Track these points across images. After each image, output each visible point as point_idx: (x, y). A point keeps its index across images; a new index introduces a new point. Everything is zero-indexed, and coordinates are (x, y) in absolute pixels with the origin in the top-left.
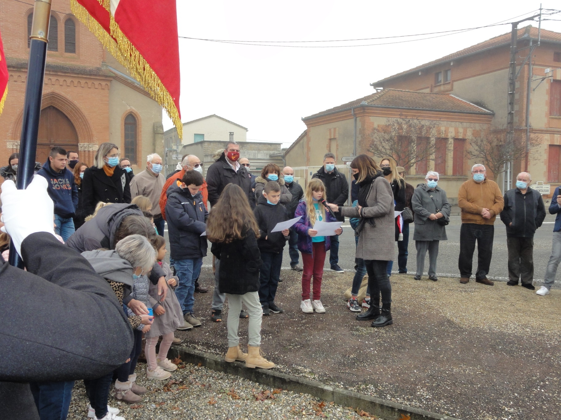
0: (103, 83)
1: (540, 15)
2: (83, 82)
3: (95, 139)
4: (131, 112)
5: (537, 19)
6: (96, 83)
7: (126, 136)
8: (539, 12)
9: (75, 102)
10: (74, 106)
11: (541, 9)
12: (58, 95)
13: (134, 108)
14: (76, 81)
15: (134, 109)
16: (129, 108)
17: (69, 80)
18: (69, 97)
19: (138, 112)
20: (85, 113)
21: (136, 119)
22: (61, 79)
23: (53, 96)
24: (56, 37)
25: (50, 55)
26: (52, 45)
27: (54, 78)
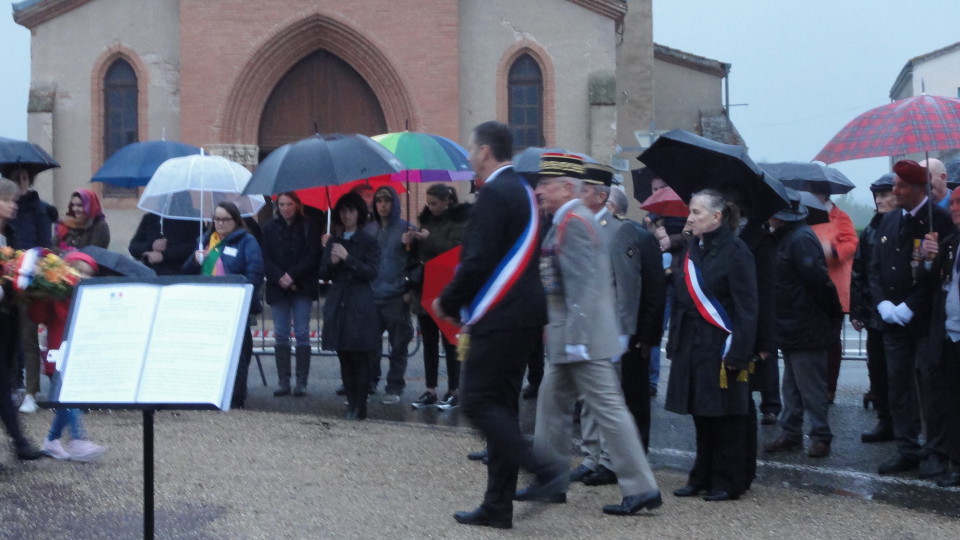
4: (526, 48)
7: (516, 117)
9: (372, 35)
10: (370, 45)
12: (329, 21)
13: (532, 38)
16: (518, 38)
19: (545, 48)
20: (396, 60)
21: (541, 66)
23: (318, 25)
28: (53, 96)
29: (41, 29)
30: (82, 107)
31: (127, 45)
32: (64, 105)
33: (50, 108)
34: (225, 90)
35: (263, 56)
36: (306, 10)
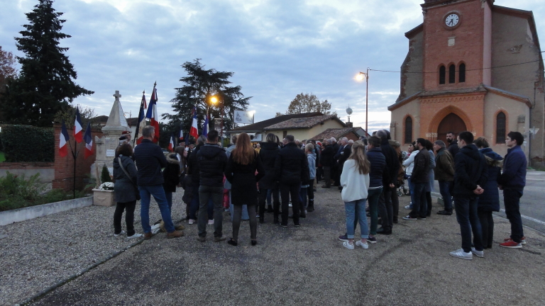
0: (480, 96)
2: (467, 97)
3: (474, 129)
4: (502, 111)
6: (475, 97)
7: (498, 126)
9: (463, 110)
12: (453, 107)
13: (503, 108)
14: (463, 98)
16: (499, 108)
17: (459, 98)
18: (458, 107)
19: (507, 110)
20: (468, 115)
21: (505, 115)
22: (454, 98)
23: (450, 107)
24: (454, 75)
25: (450, 86)
26: (452, 80)
27: (450, 98)
28: (395, 124)
30: (401, 126)
31: (410, 114)
32: (397, 126)
33: (395, 127)
34: (430, 122)
35: (438, 115)
36: (448, 105)
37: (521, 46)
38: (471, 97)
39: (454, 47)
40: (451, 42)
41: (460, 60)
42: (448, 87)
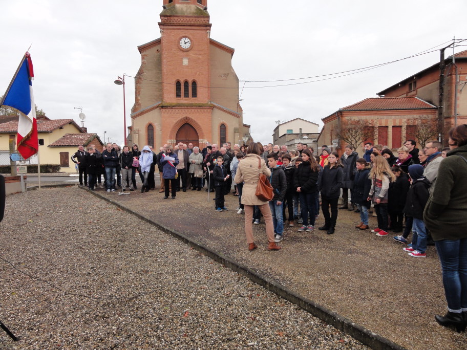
0: (209, 110)
1: (453, 43)
2: (199, 110)
3: (205, 137)
4: (223, 123)
5: (452, 46)
6: (205, 110)
7: (221, 135)
8: (453, 42)
9: (196, 120)
10: (196, 122)
11: (454, 40)
14: (196, 110)
15: (224, 121)
16: (222, 121)
17: (193, 110)
18: (193, 118)
19: (226, 123)
20: (201, 125)
21: (226, 126)
22: (190, 110)
23: (187, 118)
24: (188, 91)
25: (185, 100)
26: (186, 95)
27: (186, 110)
28: (138, 131)
29: (136, 119)
30: (144, 133)
31: (152, 122)
32: (140, 132)
33: (138, 133)
34: (170, 130)
35: (177, 124)
36: (184, 116)
37: (228, 74)
38: (202, 110)
39: (187, 67)
40: (185, 62)
41: (193, 79)
42: (183, 100)
